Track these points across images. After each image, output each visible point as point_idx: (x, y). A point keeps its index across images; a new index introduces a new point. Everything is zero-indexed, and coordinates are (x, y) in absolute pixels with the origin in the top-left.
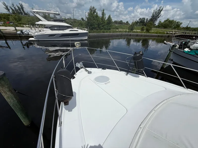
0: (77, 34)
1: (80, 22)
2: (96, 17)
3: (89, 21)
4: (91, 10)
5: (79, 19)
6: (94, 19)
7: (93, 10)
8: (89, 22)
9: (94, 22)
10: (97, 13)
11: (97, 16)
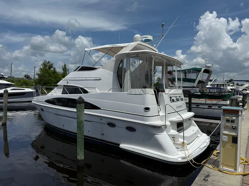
0: (23, 93)
1: (23, 81)
2: (53, 73)
3: (42, 78)
4: (44, 64)
5: (22, 77)
6: (49, 76)
7: (48, 65)
8: (41, 80)
9: (50, 80)
10: (54, 69)
11: (55, 72)
